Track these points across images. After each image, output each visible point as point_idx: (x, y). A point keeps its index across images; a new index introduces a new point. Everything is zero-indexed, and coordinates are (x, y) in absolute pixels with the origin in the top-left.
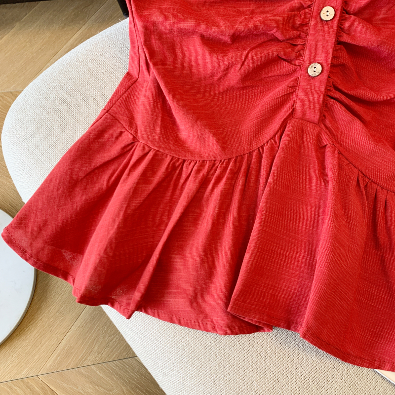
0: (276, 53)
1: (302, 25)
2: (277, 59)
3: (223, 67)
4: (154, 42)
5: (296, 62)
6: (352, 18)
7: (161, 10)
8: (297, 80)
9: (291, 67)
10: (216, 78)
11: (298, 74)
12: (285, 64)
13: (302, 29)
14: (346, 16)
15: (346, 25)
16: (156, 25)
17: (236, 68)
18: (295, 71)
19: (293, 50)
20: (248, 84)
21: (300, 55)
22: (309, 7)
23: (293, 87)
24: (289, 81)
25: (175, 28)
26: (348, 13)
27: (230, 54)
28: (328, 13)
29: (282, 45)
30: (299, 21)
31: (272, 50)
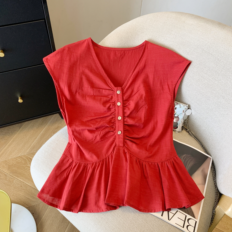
0: (108, 131)
1: (114, 122)
2: (109, 132)
3: (95, 136)
4: (75, 133)
5: (114, 131)
6: (126, 118)
7: (76, 125)
8: (115, 136)
9: (113, 133)
10: (93, 139)
11: (115, 135)
12: (111, 132)
13: (114, 123)
14: (125, 118)
15: (125, 120)
16: (75, 129)
17: (98, 136)
18: (115, 134)
19: (113, 129)
20: (102, 139)
21: (115, 129)
22: (115, 117)
23: (115, 138)
24: (113, 137)
25: (80, 129)
26: (125, 117)
27: (96, 133)
28: (120, 118)
29: (110, 128)
30: (113, 121)
31: (107, 130)
